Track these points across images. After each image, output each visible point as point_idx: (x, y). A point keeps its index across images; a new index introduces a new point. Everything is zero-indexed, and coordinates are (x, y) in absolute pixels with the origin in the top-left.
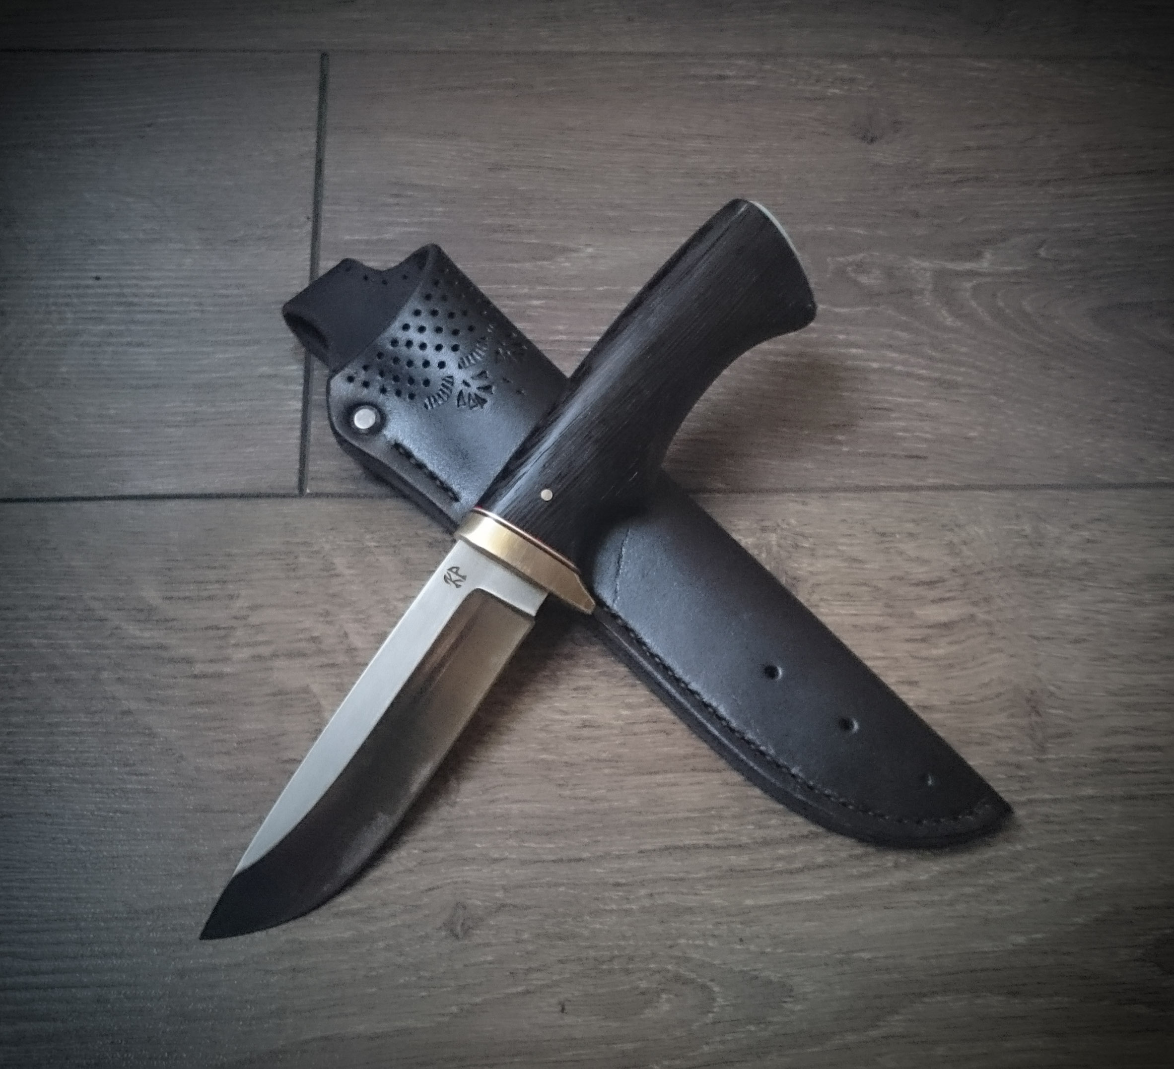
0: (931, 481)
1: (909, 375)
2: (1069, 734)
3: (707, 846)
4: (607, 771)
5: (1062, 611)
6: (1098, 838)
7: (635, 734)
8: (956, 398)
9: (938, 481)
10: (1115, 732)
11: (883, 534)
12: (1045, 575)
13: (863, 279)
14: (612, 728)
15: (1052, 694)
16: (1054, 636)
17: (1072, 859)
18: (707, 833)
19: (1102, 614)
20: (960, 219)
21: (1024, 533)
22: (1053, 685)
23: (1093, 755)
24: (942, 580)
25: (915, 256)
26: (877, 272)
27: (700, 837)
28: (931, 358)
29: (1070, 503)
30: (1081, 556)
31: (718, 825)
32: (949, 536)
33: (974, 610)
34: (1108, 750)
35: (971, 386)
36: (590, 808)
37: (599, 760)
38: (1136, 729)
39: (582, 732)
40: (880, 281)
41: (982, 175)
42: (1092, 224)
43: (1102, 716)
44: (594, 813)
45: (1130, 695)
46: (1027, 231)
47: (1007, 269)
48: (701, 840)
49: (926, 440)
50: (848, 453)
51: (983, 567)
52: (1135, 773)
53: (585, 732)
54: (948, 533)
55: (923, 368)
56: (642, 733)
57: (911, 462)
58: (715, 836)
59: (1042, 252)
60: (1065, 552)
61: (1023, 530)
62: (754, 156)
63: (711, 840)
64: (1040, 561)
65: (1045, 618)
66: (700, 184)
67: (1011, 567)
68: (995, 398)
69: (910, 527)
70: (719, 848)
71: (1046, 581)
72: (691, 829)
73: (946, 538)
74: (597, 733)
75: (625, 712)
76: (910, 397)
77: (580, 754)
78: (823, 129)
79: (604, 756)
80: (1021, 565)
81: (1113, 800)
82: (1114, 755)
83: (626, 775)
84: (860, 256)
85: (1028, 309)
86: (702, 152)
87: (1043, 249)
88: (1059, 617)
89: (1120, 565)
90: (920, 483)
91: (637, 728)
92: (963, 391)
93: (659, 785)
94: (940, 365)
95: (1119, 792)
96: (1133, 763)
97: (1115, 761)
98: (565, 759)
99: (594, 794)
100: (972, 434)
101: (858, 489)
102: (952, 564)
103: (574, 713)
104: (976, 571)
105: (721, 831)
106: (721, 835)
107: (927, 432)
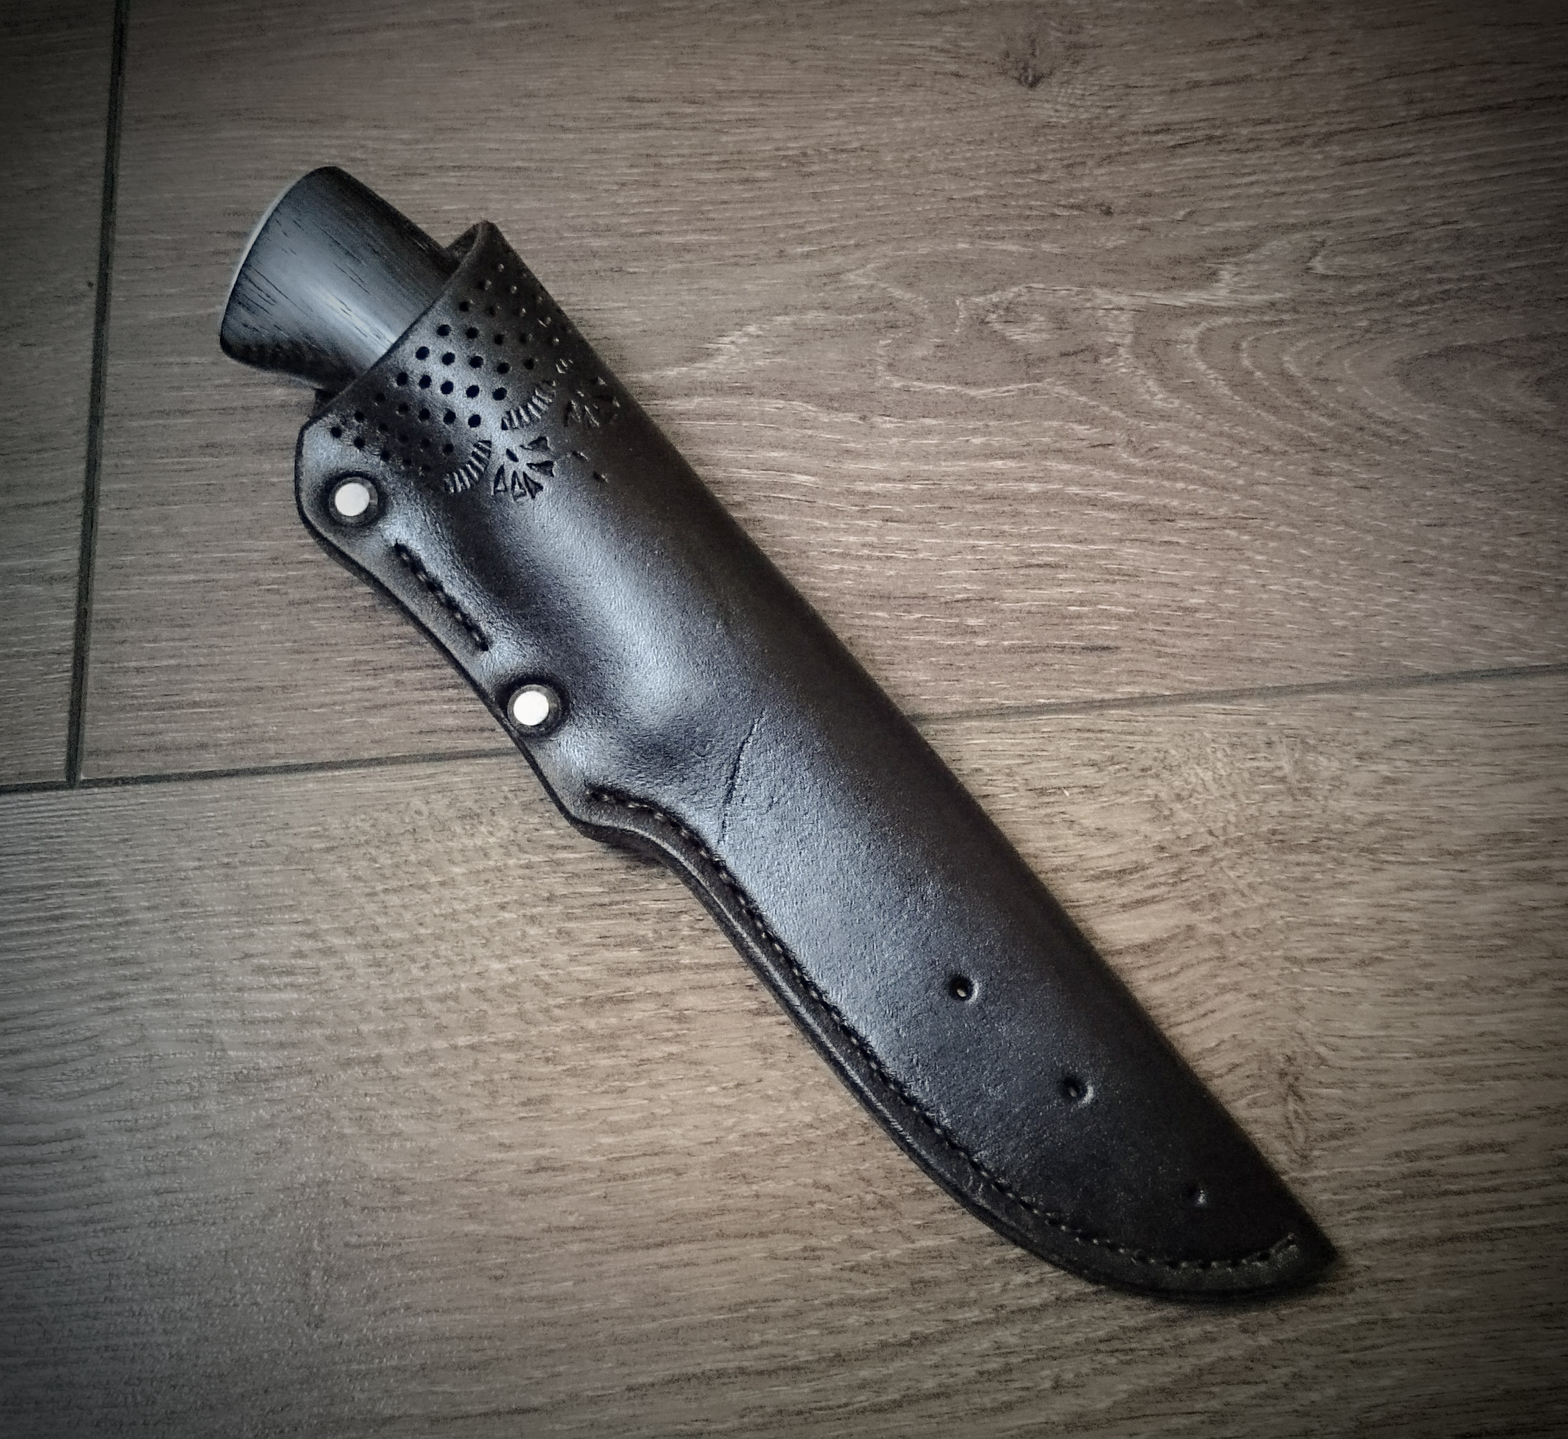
0: (1124, 691)
1: (1093, 502)
2: (1349, 1130)
3: (742, 1371)
4: (575, 1248)
5: (1342, 910)
6: (1395, 1315)
7: (624, 1178)
8: (1166, 538)
9: (1136, 690)
10: (1430, 1122)
11: (1042, 792)
12: (1314, 847)
13: (1015, 334)
14: (586, 1169)
15: (1322, 1061)
16: (1327, 956)
17: (1351, 1356)
18: (742, 1348)
19: (1410, 910)
20: (1182, 213)
21: (1278, 774)
22: (1324, 1044)
23: (1390, 1165)
24: (1139, 868)
25: (1103, 285)
26: (1039, 319)
27: (731, 1356)
28: (1128, 469)
29: (1358, 714)
30: (1373, 808)
31: (762, 1333)
32: (1153, 787)
33: (1195, 918)
34: (1412, 1156)
35: (1194, 515)
36: (546, 1315)
37: (560, 1229)
38: (1464, 1114)
39: (536, 1181)
40: (1045, 336)
41: (1218, 133)
42: (1403, 208)
43: (1405, 1096)
44: (553, 1324)
45: (1454, 1053)
46: (1294, 228)
47: (1258, 298)
48: (732, 1362)
49: (1118, 617)
50: (988, 648)
51: (1210, 840)
52: (1459, 1193)
53: (541, 1180)
54: (1150, 781)
55: (1115, 488)
56: (635, 1176)
57: (1093, 659)
58: (755, 1352)
59: (1318, 265)
60: (1346, 803)
61: (1280, 768)
62: (837, 123)
63: (748, 1360)
64: (1306, 822)
65: (1312, 924)
66: (746, 181)
67: (1256, 835)
68: (1233, 533)
69: (1087, 775)
70: (761, 1373)
71: (1316, 858)
72: (715, 1342)
73: (1149, 792)
74: (561, 1179)
75: (607, 1140)
76: (1093, 542)
77: (530, 1221)
78: (952, 67)
79: (572, 1220)
80: (1274, 832)
81: (1421, 1244)
82: (1425, 1164)
83: (607, 1252)
84: (1010, 293)
85: (1292, 368)
86: (751, 122)
87: (1318, 258)
88: (1337, 920)
89: (1439, 822)
90: (1107, 696)
91: (626, 1168)
92: (1181, 524)
93: (662, 1267)
94: (1143, 480)
95: (1432, 1229)
96: (1455, 1176)
97: (1427, 1174)
98: (508, 1230)
99: (554, 1289)
100: (1194, 601)
101: (1002, 713)
102: (1158, 837)
103: (523, 1145)
104: (1198, 847)
105: (765, 1343)
106: (766, 1350)
107: (1117, 604)
